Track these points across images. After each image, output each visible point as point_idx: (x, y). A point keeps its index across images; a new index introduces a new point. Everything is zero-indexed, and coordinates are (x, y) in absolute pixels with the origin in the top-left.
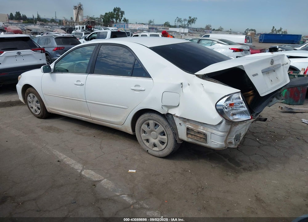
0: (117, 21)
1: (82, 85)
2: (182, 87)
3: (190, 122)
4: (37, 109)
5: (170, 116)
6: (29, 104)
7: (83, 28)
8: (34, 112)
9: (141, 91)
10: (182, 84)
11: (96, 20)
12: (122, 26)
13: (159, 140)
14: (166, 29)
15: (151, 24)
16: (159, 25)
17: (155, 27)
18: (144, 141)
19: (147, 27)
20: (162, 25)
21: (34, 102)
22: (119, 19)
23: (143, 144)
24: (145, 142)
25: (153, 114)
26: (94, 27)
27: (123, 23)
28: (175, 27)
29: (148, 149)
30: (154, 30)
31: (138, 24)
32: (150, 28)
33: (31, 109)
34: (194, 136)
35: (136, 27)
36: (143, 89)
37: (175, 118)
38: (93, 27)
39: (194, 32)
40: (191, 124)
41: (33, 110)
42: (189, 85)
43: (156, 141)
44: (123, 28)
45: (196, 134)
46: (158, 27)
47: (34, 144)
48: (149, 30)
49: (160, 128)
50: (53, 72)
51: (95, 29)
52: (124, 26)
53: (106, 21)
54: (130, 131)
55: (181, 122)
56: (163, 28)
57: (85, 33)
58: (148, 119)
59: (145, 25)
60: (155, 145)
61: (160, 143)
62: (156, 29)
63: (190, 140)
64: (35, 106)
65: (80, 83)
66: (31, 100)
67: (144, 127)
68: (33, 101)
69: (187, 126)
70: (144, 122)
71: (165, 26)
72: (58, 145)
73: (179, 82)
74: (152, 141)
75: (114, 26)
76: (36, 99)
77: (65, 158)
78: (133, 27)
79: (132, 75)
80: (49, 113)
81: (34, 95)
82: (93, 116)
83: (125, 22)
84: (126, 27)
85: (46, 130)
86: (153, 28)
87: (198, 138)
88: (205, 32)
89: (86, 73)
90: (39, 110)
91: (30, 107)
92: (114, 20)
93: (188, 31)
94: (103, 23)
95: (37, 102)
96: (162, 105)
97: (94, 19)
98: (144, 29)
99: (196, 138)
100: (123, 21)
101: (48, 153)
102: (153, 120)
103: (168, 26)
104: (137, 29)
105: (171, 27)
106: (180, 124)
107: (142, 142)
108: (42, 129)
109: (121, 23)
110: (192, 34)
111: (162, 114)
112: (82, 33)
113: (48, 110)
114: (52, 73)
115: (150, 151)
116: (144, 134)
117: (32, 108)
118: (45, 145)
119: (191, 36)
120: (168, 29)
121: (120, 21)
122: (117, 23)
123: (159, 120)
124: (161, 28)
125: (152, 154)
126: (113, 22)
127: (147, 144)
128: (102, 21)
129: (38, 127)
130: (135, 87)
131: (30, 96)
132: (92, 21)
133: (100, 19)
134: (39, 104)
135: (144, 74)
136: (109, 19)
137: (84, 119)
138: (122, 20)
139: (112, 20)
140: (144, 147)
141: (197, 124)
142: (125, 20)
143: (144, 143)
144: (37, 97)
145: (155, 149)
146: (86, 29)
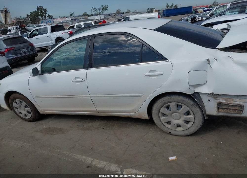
0: (42, 18)
1: (83, 81)
2: (209, 63)
3: (222, 97)
4: (27, 114)
5: (196, 95)
6: (16, 110)
7: (17, 28)
8: (24, 117)
9: (159, 75)
10: (208, 60)
11: (23, 19)
12: (48, 22)
13: (183, 120)
14: (86, 18)
15: (72, 16)
16: (79, 16)
17: (76, 18)
18: (164, 124)
19: (70, 19)
20: (82, 16)
21: (23, 107)
22: (43, 16)
23: (164, 127)
24: (166, 124)
25: (175, 96)
26: (27, 26)
27: (48, 19)
28: (92, 15)
29: (170, 131)
30: (76, 20)
31: (62, 17)
32: (72, 20)
33: (19, 114)
34: (226, 110)
35: (60, 20)
36: (161, 73)
37: (201, 96)
38: (25, 25)
39: (109, 17)
40: (224, 98)
41: (21, 115)
42: (216, 60)
43: (180, 122)
44: (49, 23)
45: (230, 108)
46: (79, 18)
47: (46, 153)
48: (72, 21)
49: (185, 108)
50: (41, 73)
51: (28, 27)
52: (50, 21)
53: (33, 19)
54: (146, 117)
55: (210, 98)
56: (83, 18)
57: (20, 32)
58: (169, 101)
59: (67, 18)
60: (178, 126)
61: (185, 123)
62: (77, 19)
63: (220, 114)
64: (23, 111)
65: (81, 80)
66: (18, 106)
67: (164, 110)
68: (20, 106)
69: (218, 101)
70: (163, 106)
71: (84, 16)
72: (73, 147)
73: (205, 59)
74: (175, 122)
75: (41, 22)
76: (24, 104)
77: (92, 161)
78: (58, 21)
79: (142, 61)
80: (42, 114)
81: (21, 100)
82: (99, 109)
83: (49, 17)
84: (51, 22)
85: (48, 133)
86: (75, 20)
87: (232, 110)
88: (117, 16)
89: (84, 68)
90: (29, 114)
91: (17, 113)
92: (40, 17)
93: (104, 17)
94: (30, 22)
95: (26, 106)
96: (189, 86)
97: (21, 19)
98: (68, 21)
99: (229, 111)
100: (48, 17)
101: (69, 160)
102: (175, 102)
103: (86, 16)
104: (62, 22)
105: (89, 16)
106: (209, 100)
107: (162, 125)
108: (41, 132)
109: (46, 19)
110: (109, 19)
111: (189, 94)
112: (18, 32)
113: (41, 112)
114: (40, 75)
115: (173, 132)
116: (163, 117)
117: (21, 113)
118: (58, 151)
119: (109, 20)
120: (88, 18)
121: (45, 17)
122: (43, 19)
123: (183, 101)
124: (82, 18)
125: (176, 135)
126: (39, 19)
127: (169, 126)
128: (29, 20)
129: (37, 131)
130: (149, 73)
131: (16, 102)
132: (20, 21)
133: (27, 18)
134: (29, 108)
135: (157, 58)
136: (35, 17)
137: (87, 113)
138: (46, 16)
139: (38, 17)
140: (165, 129)
141: (231, 98)
142: (50, 16)
143: (164, 125)
144: (24, 102)
145: (179, 129)
146: (20, 29)
